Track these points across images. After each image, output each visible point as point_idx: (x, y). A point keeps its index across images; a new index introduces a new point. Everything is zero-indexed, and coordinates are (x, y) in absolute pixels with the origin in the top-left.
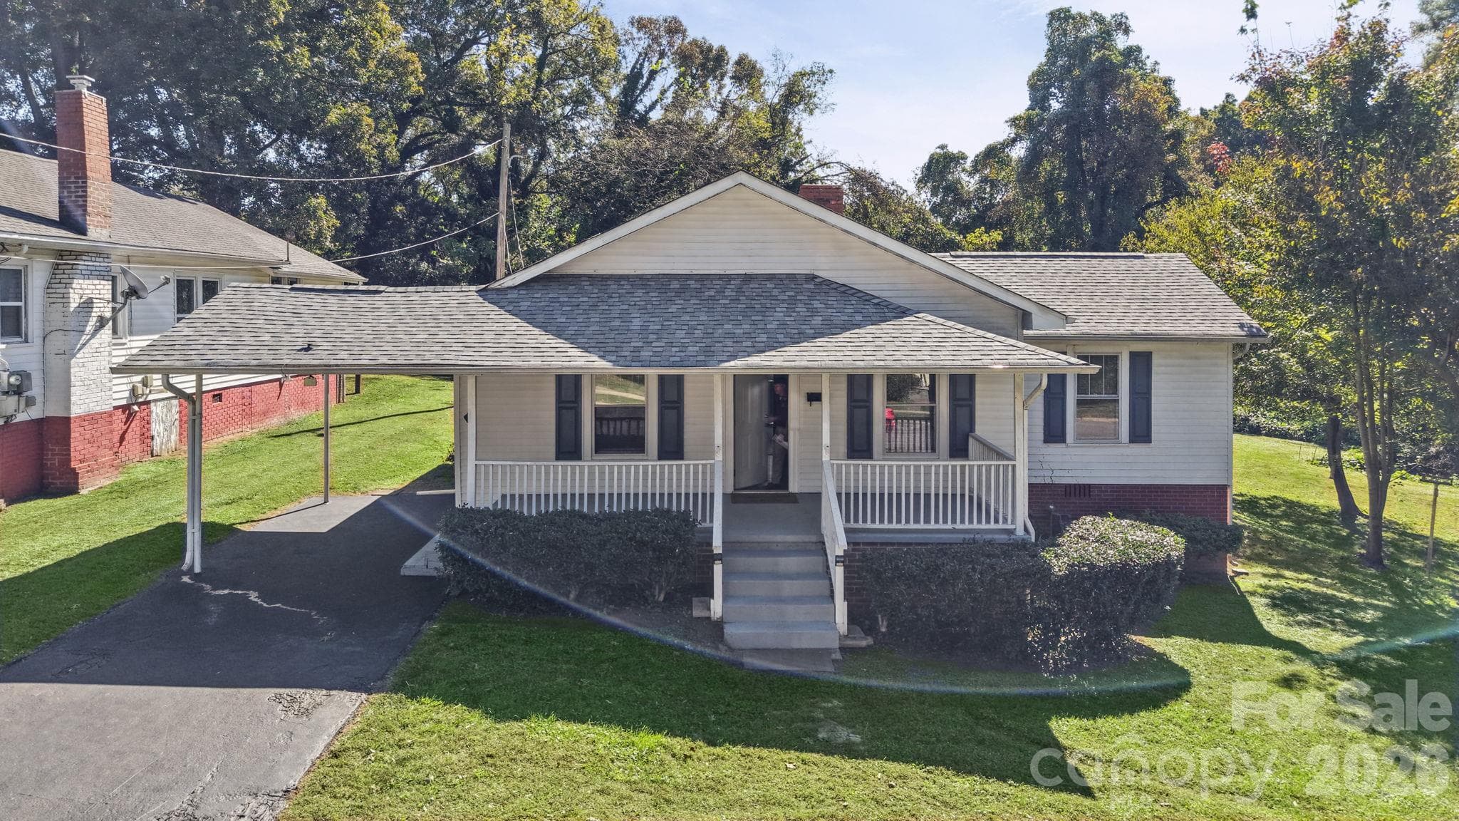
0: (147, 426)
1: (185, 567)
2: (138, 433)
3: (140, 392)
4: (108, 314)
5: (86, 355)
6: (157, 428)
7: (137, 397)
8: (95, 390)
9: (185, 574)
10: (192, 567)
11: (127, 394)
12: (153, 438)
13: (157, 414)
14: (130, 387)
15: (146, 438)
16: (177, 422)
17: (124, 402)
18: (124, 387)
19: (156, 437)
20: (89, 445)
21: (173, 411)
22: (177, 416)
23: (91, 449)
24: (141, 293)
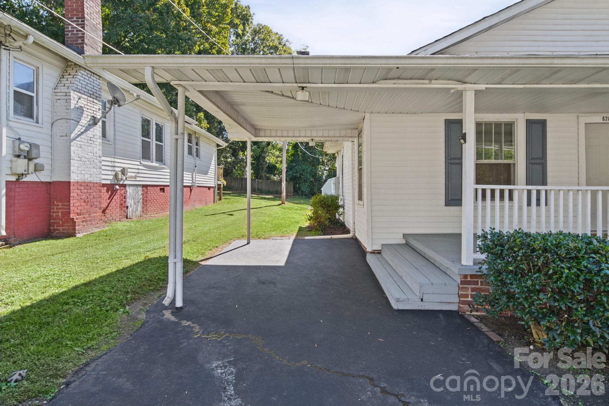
0: (124, 200)
1: (166, 302)
2: (119, 203)
3: (120, 177)
4: (99, 115)
5: (83, 140)
6: (130, 202)
7: (118, 180)
8: (89, 166)
9: (166, 308)
10: (174, 300)
11: (111, 177)
12: (127, 207)
13: (130, 193)
14: (114, 173)
15: (124, 206)
16: (141, 200)
17: (108, 182)
18: (110, 173)
19: (129, 207)
20: (84, 204)
21: (139, 193)
22: (141, 197)
23: (86, 207)
24: (121, 103)
